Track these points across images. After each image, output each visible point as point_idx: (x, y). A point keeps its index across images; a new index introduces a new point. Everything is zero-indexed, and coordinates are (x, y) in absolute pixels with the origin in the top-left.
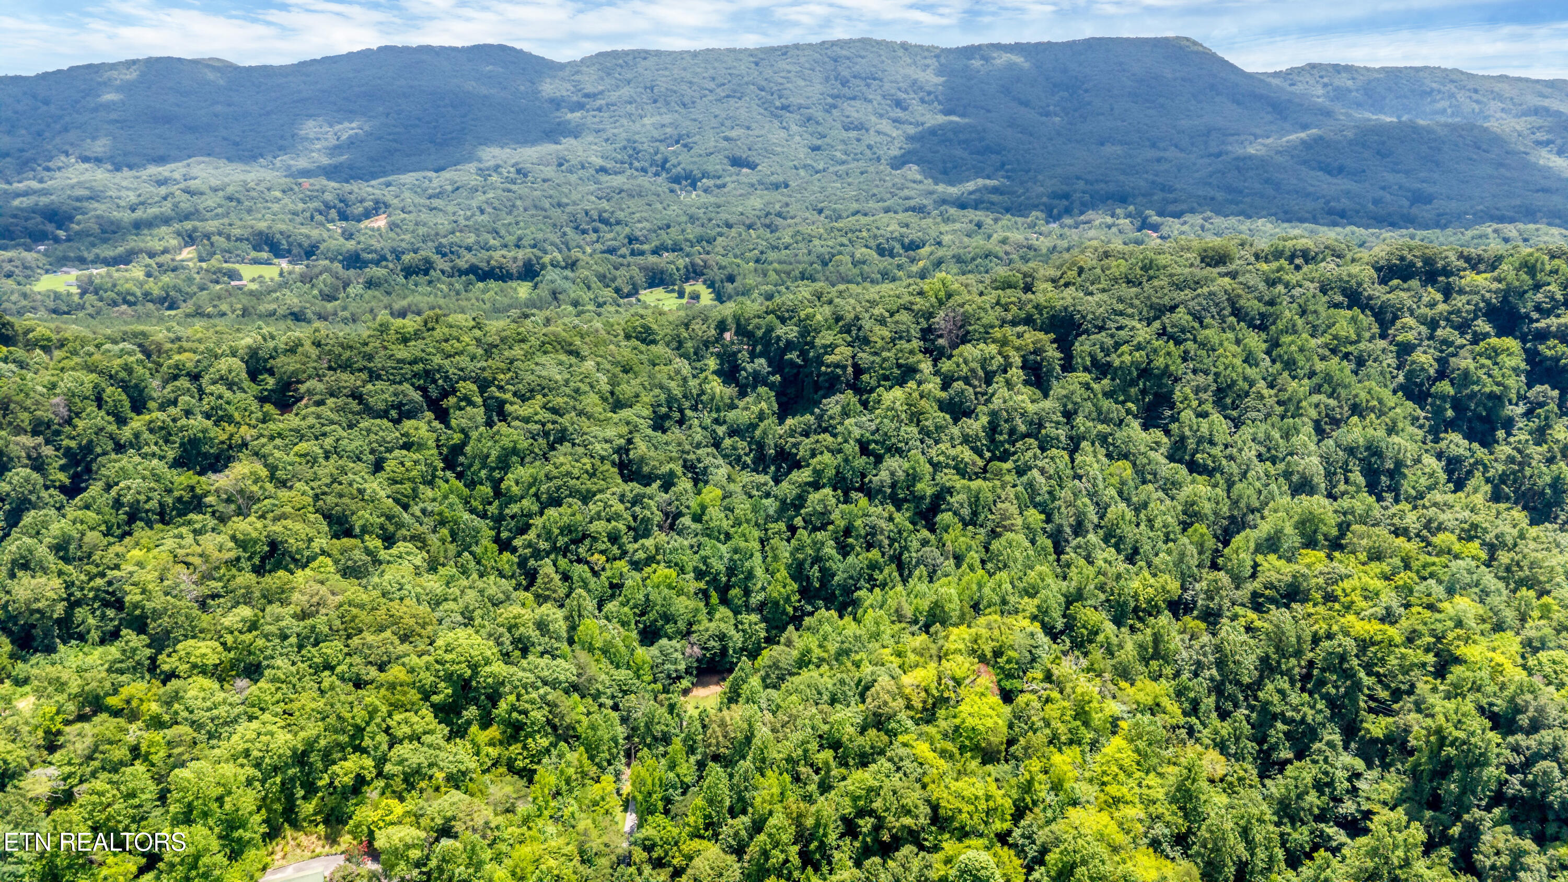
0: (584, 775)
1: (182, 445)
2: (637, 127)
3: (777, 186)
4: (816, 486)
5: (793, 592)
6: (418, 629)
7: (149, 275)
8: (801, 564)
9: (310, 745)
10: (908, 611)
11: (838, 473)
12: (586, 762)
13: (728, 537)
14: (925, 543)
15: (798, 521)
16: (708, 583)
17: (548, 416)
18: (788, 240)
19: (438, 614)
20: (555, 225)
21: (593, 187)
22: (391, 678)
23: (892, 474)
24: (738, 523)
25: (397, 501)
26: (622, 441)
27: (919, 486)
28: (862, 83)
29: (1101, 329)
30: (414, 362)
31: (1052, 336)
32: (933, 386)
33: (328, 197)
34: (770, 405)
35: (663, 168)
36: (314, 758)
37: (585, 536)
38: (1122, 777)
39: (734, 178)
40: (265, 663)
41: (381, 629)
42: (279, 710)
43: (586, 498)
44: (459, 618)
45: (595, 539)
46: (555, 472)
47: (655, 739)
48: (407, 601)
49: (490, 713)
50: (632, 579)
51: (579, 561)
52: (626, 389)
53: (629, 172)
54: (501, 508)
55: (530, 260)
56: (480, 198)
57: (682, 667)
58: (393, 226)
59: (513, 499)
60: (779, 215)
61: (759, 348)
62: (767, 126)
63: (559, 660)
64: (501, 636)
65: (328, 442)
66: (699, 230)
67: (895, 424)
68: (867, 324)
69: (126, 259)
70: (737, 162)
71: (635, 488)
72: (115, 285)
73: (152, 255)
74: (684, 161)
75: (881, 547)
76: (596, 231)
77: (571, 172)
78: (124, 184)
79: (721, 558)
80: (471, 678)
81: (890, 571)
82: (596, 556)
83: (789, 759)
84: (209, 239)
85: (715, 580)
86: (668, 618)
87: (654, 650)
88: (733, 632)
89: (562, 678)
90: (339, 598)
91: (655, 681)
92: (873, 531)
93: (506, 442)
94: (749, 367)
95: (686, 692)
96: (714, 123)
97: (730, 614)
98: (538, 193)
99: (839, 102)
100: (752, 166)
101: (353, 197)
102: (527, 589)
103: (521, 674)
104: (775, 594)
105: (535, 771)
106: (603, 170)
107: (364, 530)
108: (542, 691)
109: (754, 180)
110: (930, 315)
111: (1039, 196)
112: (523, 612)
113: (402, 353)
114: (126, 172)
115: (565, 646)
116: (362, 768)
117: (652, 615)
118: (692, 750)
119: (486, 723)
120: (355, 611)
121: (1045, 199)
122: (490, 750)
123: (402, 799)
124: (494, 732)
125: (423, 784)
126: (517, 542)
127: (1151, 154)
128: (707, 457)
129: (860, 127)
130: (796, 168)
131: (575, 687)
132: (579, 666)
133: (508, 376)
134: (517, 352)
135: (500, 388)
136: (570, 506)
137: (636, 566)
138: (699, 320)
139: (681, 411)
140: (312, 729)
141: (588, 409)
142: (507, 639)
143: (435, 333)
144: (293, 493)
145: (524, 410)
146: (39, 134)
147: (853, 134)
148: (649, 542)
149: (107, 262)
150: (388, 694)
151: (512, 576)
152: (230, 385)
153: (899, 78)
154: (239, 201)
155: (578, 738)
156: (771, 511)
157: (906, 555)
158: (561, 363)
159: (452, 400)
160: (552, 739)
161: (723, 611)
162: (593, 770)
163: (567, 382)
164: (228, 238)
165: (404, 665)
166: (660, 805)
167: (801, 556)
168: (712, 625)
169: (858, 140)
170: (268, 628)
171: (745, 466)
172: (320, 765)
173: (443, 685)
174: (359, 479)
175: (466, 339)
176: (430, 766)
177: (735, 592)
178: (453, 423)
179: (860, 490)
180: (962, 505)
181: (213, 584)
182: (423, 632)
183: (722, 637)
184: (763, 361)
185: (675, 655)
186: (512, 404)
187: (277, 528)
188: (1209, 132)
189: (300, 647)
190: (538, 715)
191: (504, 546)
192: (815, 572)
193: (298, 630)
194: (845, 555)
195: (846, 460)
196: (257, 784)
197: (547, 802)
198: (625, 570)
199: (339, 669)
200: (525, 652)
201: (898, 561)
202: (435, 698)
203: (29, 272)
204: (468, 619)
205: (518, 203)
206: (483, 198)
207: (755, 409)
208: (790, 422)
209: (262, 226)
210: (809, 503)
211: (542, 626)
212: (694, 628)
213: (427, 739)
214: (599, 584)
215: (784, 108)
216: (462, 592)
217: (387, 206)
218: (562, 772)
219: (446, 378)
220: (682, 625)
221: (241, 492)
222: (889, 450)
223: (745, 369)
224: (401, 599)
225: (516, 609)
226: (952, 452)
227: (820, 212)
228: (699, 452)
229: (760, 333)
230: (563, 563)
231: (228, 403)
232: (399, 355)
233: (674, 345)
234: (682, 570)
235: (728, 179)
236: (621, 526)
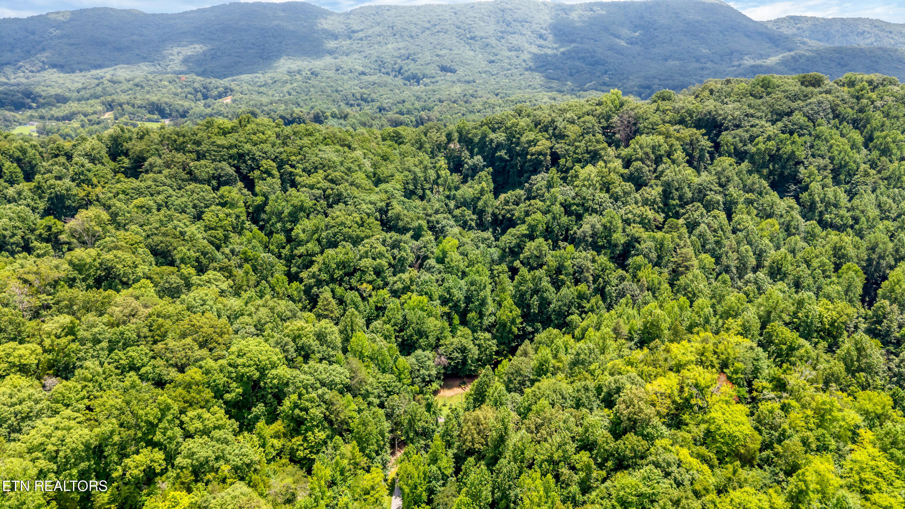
0: (356, 465)
1: (50, 199)
2: (384, 49)
3: (468, 82)
4: (531, 237)
5: (518, 316)
6: (215, 336)
7: (83, 126)
8: (522, 295)
9: (104, 441)
10: (625, 330)
11: (548, 227)
12: (358, 454)
13: (464, 274)
14: (622, 279)
15: (517, 264)
16: (450, 308)
17: (327, 184)
18: (479, 107)
19: (235, 326)
20: (334, 101)
21: (356, 82)
22: (188, 379)
23: (593, 226)
24: (471, 264)
25: (212, 243)
26: (383, 204)
27: (615, 236)
28: (519, 24)
29: (738, 126)
30: (231, 147)
31: (703, 131)
32: (618, 164)
33: (196, 85)
34: (488, 185)
35: (399, 73)
36: (108, 451)
37: (355, 270)
38: (884, 485)
39: (443, 78)
40: (78, 363)
41: (184, 336)
42: (82, 406)
43: (356, 241)
44: (253, 330)
45: (364, 272)
46: (332, 223)
47: (417, 433)
48: (207, 314)
49: (276, 408)
50: (393, 303)
51: (351, 289)
52: (385, 170)
53: (379, 75)
54: (292, 250)
55: (318, 114)
56: (289, 86)
57: (434, 372)
58: (234, 101)
59: (300, 243)
60: (472, 96)
61: (476, 150)
62: (462, 49)
63: (335, 365)
64: (286, 344)
65: (160, 198)
66: (422, 104)
67: (591, 191)
68: (560, 124)
69: (69, 118)
70: (444, 69)
71: (395, 235)
72: (59, 130)
73: (85, 115)
74: (412, 68)
75: (587, 282)
76: (358, 105)
77: (344, 74)
78: (76, 79)
79: (460, 289)
80: (260, 379)
81: (596, 300)
82: (365, 285)
83: (551, 461)
84: (121, 106)
85: (456, 306)
86: (421, 334)
87: (412, 359)
88: (472, 346)
89: (337, 380)
90: (150, 310)
91: (413, 384)
92: (581, 270)
93: (296, 202)
94: (470, 162)
95: (435, 392)
96: (430, 47)
97: (470, 332)
98: (324, 84)
99: (505, 35)
100: (453, 71)
101: (212, 86)
102: (310, 311)
103: (303, 376)
104: (505, 318)
105: (314, 460)
106: (363, 73)
107: (183, 261)
108: (320, 392)
109: (455, 79)
110: (608, 118)
111: (632, 87)
112: (306, 325)
113: (221, 141)
114: (78, 74)
115: (340, 355)
116: (152, 461)
117: (409, 331)
118: (449, 445)
119: (272, 417)
120: (160, 320)
121: (636, 89)
122: (275, 441)
123: (189, 490)
124: (278, 426)
125: (210, 476)
126: (304, 275)
127: (697, 65)
128: (444, 220)
129: (518, 49)
130: (480, 72)
131: (348, 388)
132: (352, 371)
133: (298, 158)
134: (306, 141)
135: (293, 166)
136: (344, 247)
137: (395, 294)
138: (434, 130)
139: (424, 190)
140: (107, 427)
141: (357, 181)
142: (291, 347)
143: (247, 128)
144: (128, 233)
145: (311, 180)
146: (28, 52)
147: (513, 53)
148: (405, 276)
149: (58, 119)
150: (184, 392)
151: (300, 301)
152: (93, 160)
153: (542, 22)
154: (142, 87)
155: (350, 431)
156: (496, 257)
157: (608, 288)
158: (338, 151)
159: (257, 173)
160: (328, 432)
161: (463, 330)
162: (363, 461)
163: (342, 163)
164: (133, 106)
165: (201, 367)
166: (425, 496)
167: (523, 288)
168: (456, 340)
169: (518, 57)
170: (81, 334)
171: (471, 228)
172: (115, 458)
173: (234, 385)
174: (181, 225)
175: (269, 133)
176: (217, 459)
177: (472, 315)
178: (257, 189)
179: (565, 240)
180: (650, 249)
181: (44, 297)
182: (220, 340)
183: (463, 350)
184: (479, 157)
185: (428, 363)
186: (300, 176)
187: (109, 256)
188: (732, 53)
189: (111, 350)
190: (317, 412)
191: (292, 277)
192: (535, 301)
193: (108, 335)
194: (558, 288)
195: (554, 218)
196: (52, 475)
197: (323, 493)
198: (387, 296)
199: (143, 370)
200: (306, 358)
201: (601, 291)
202: (227, 396)
203: (8, 124)
204: (260, 329)
205: (312, 89)
206: (291, 86)
207: (478, 187)
208: (502, 196)
209: (154, 98)
210: (526, 249)
211: (321, 337)
212: (442, 342)
213: (216, 434)
214: (367, 308)
215: (472, 38)
216: (257, 309)
217: (232, 91)
218: (337, 464)
219: (253, 159)
220: (432, 340)
221: (87, 230)
222: (586, 210)
223: (467, 163)
224: (203, 313)
225: (300, 323)
226: (637, 211)
227: (497, 95)
228: (438, 216)
229: (476, 140)
230: (339, 290)
231: (89, 171)
232: (219, 142)
233: (418, 145)
234: (431, 298)
235: (439, 78)
236: (384, 262)
